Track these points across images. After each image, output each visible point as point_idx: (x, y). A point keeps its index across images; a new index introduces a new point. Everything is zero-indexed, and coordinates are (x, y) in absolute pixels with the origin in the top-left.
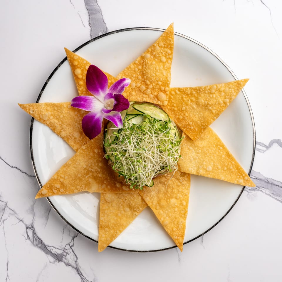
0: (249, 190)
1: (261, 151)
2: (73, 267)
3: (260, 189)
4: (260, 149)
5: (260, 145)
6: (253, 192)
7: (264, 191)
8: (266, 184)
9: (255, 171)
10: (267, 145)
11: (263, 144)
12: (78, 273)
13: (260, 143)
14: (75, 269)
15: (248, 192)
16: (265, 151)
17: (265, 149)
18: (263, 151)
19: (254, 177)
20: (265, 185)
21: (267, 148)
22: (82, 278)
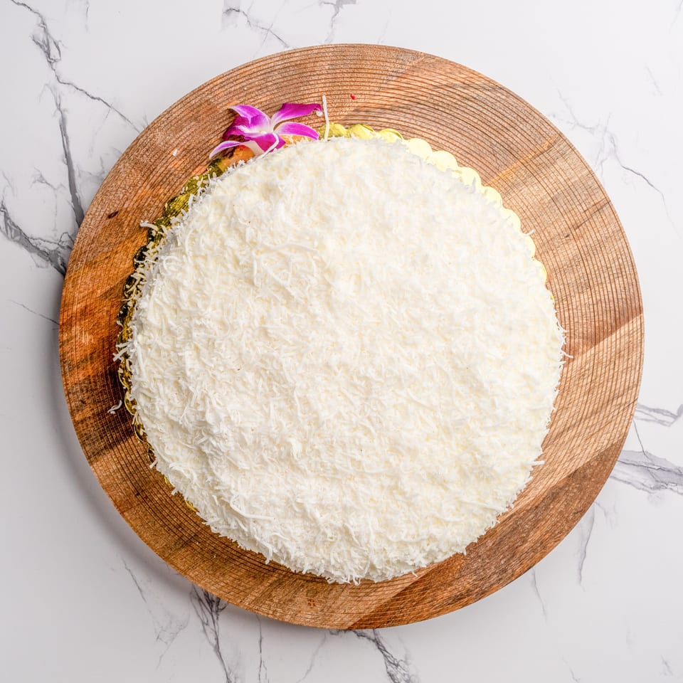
0: (651, 488)
1: (665, 423)
2: (369, 639)
3: (669, 487)
4: (664, 421)
5: (662, 414)
6: (658, 492)
7: (675, 488)
8: (678, 477)
9: (658, 458)
10: (675, 412)
11: (668, 412)
12: (379, 648)
13: (663, 410)
14: (374, 641)
15: (648, 492)
16: (672, 423)
17: (671, 420)
18: (668, 422)
19: (657, 468)
20: (676, 478)
21: (675, 417)
22: (385, 656)
